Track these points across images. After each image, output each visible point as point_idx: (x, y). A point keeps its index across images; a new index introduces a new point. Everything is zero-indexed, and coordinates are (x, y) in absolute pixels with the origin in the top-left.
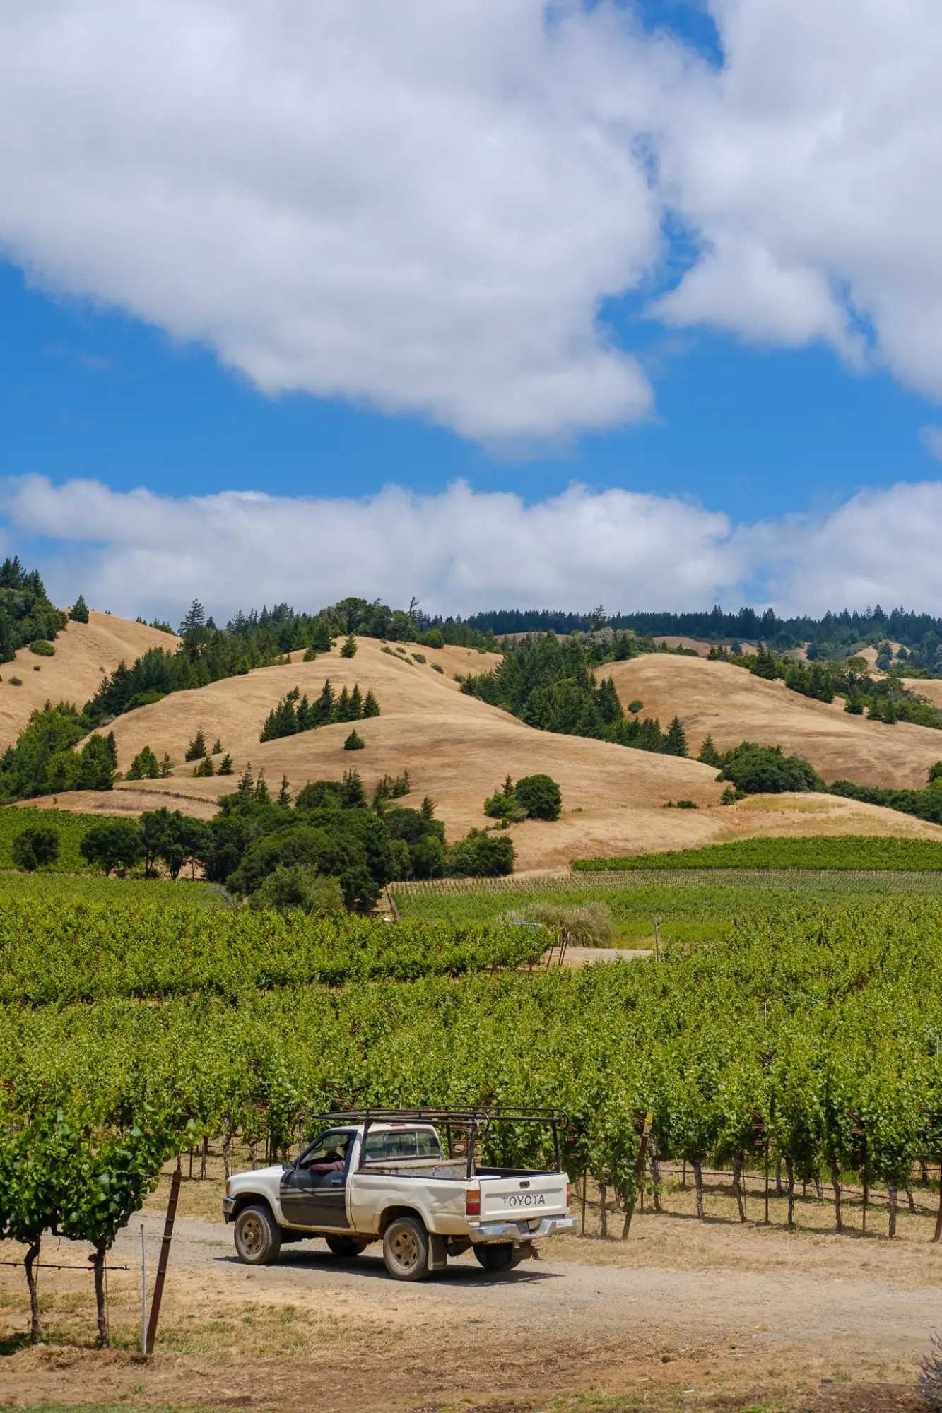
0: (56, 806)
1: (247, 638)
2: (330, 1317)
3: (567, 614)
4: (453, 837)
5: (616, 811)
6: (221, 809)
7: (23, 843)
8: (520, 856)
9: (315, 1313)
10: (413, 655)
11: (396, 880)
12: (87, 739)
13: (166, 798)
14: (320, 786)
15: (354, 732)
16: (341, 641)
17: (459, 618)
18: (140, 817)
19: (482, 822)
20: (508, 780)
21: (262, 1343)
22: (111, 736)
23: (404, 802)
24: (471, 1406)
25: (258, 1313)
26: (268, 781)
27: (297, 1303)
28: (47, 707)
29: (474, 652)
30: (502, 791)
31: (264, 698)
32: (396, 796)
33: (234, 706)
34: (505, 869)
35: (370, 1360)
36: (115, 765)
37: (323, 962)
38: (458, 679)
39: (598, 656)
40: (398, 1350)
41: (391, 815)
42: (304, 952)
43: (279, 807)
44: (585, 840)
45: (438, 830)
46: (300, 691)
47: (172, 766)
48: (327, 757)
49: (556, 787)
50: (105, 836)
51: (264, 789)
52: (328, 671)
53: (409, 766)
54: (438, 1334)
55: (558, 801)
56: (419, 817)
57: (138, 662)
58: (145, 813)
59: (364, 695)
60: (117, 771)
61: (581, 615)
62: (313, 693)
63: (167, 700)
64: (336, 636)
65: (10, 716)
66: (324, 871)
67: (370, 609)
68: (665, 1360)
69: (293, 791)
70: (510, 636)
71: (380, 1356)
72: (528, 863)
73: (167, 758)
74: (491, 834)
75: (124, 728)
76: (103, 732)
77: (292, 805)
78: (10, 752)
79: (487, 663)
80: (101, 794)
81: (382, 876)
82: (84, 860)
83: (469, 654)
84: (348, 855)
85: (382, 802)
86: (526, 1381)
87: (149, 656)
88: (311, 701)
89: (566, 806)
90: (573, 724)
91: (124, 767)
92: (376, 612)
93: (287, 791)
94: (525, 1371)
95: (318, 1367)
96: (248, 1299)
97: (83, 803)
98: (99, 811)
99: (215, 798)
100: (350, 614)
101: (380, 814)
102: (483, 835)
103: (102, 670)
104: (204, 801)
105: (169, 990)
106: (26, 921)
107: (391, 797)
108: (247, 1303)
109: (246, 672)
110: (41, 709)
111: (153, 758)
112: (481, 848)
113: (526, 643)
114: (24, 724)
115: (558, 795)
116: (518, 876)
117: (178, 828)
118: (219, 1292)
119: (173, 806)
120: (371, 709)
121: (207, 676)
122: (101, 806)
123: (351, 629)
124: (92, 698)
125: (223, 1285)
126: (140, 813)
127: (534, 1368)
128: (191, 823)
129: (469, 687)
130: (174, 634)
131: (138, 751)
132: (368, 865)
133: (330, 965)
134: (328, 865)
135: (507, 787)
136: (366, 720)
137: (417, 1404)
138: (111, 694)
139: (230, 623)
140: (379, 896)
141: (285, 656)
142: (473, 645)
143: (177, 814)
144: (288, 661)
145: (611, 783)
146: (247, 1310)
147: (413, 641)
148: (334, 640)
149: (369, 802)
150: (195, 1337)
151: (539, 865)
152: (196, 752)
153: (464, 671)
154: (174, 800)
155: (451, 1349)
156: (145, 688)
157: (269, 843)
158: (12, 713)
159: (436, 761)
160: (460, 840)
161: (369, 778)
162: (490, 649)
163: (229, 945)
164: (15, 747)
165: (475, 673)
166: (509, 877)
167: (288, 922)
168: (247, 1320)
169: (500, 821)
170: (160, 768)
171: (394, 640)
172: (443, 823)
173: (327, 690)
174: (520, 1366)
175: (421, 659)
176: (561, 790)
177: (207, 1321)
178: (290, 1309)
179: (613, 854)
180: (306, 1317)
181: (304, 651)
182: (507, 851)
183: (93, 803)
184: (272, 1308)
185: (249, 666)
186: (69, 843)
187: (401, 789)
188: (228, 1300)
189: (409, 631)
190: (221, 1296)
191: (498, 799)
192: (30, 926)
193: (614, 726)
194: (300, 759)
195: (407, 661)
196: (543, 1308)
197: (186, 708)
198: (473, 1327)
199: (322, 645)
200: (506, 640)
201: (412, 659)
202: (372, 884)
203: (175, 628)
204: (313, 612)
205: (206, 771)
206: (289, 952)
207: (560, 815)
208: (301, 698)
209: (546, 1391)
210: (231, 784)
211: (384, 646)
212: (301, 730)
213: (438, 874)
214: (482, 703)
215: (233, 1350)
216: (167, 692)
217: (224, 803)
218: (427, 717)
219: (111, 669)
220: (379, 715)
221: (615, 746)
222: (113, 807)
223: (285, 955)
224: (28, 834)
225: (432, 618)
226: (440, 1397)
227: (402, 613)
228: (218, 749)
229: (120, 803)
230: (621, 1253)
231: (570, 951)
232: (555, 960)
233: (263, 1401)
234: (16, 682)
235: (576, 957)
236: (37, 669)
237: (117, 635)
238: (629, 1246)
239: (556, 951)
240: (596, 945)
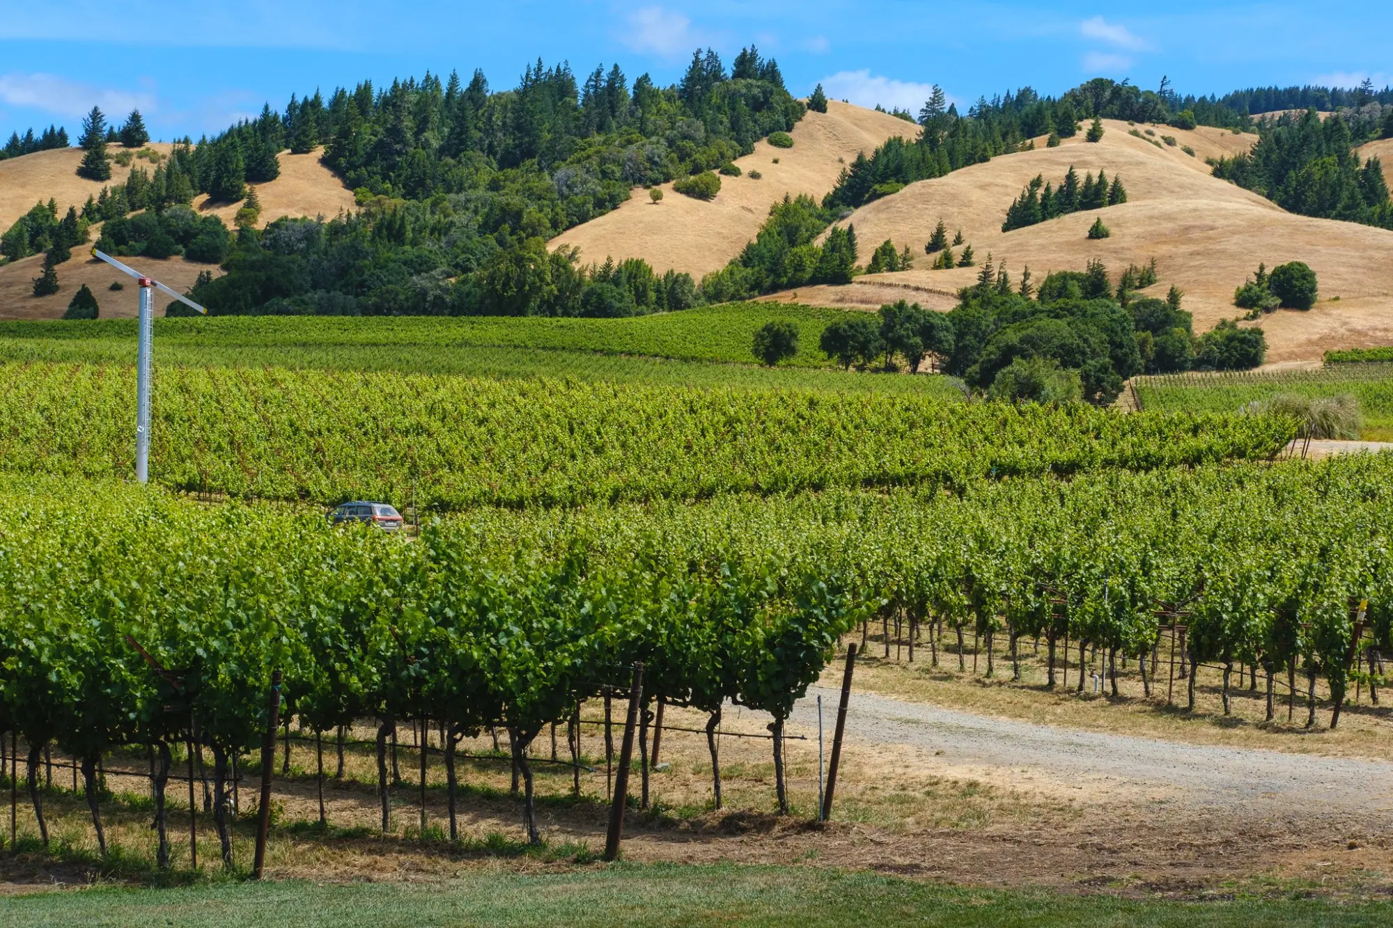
0: (795, 300)
1: (989, 124)
2: (1012, 792)
3: (1330, 89)
4: (1201, 329)
5: (1376, 299)
6: (960, 303)
7: (763, 338)
8: (1272, 347)
9: (998, 788)
10: (1163, 137)
11: (1140, 374)
12: (828, 232)
13: (907, 291)
14: (1064, 277)
15: (1099, 220)
16: (1087, 125)
17: (1213, 97)
18: (880, 311)
19: (1233, 313)
20: (1262, 268)
21: (938, 815)
22: (851, 228)
23: (1150, 292)
24: (1139, 882)
25: (941, 787)
26: (1009, 272)
27: (982, 780)
28: (786, 199)
29: (1228, 132)
30: (1254, 279)
31: (1006, 186)
32: (1141, 287)
33: (976, 195)
34: (1254, 362)
35: (1044, 834)
36: (854, 258)
37: (1054, 454)
38: (1209, 162)
39: (1361, 134)
40: (1075, 827)
41: (1137, 306)
42: (1035, 442)
43: (1020, 299)
44: (1342, 331)
45: (1185, 320)
46: (1043, 178)
47: (912, 258)
48: (1070, 246)
49: (1313, 275)
50: (845, 331)
51: (1005, 280)
52: (1075, 157)
53: (1155, 255)
54: (1118, 812)
55: (1313, 290)
56: (1164, 309)
57: (877, 152)
58: (883, 306)
59: (1110, 181)
60: (857, 264)
61: (1347, 89)
62: (1055, 177)
63: (906, 190)
64: (1081, 119)
65: (750, 211)
66: (1065, 365)
67: (1117, 91)
68: (1352, 846)
69: (1035, 282)
70: (1268, 115)
71: (1055, 832)
72: (1279, 355)
73: (907, 250)
74: (1241, 325)
75: (864, 220)
76: (843, 225)
77: (1034, 297)
78: (750, 247)
79: (1244, 143)
80: (840, 288)
81: (1124, 368)
82: (823, 355)
83: (1222, 135)
84: (1089, 346)
85: (1128, 293)
86: (1202, 861)
87: (889, 145)
88: (1055, 188)
89: (1322, 294)
90: (1333, 206)
91: (864, 260)
92: (1123, 92)
93: (1028, 282)
94: (1201, 851)
95: (992, 839)
96: (933, 774)
97: (823, 297)
98: (839, 305)
99: (954, 291)
100: (1097, 96)
101: (1124, 306)
102: (1233, 326)
103: (841, 161)
104: (943, 293)
105: (897, 480)
106: (758, 414)
107: (1137, 288)
108: (931, 777)
109: (984, 159)
110: (781, 202)
111: (892, 250)
112: (1230, 339)
113: (1284, 121)
114: (763, 219)
115: (1314, 283)
116: (1268, 368)
117: (917, 321)
118: (907, 767)
119: (911, 298)
120: (1117, 196)
121: (947, 165)
122: (838, 301)
123: (1098, 111)
124: (831, 190)
125: (913, 761)
126: (879, 307)
127: (1212, 849)
128: (929, 315)
129: (1221, 171)
130: (913, 122)
131: (880, 243)
132: (1111, 357)
133: (1064, 457)
134: (1068, 357)
135: (1260, 276)
136: (1112, 207)
137: (1086, 878)
138: (850, 187)
139: (972, 109)
140: (1121, 389)
141: (1028, 142)
142: (1225, 125)
143: (915, 307)
144: (1031, 147)
145: (1372, 269)
146: (931, 784)
147: (1164, 122)
148: (1080, 124)
149: (1114, 293)
150: (875, 807)
151: (1292, 356)
152: (936, 243)
153: (1217, 153)
154: (914, 293)
155: (1130, 828)
156: (883, 179)
157: (1008, 335)
158: (752, 207)
159: (1183, 249)
160: (1208, 331)
161: (1114, 268)
162: (1245, 130)
163: (961, 436)
164: (755, 241)
165: (1228, 156)
166: (1256, 371)
167: (1020, 413)
168: (928, 793)
169: (1251, 312)
170: (900, 261)
171: (1142, 121)
172: (1190, 315)
173: (1070, 177)
174: (1198, 846)
175: (1170, 142)
176: (1318, 278)
177: (890, 792)
178: (973, 785)
179: (1372, 346)
180: (988, 793)
181: (1047, 137)
182: (1257, 342)
183: (832, 297)
184: (956, 782)
185: (990, 153)
186: (809, 336)
187: (1147, 279)
188: (913, 774)
189: (1159, 111)
190: (910, 770)
191: (1248, 289)
192: (763, 418)
193: (1377, 209)
194: (1043, 248)
195: (1157, 144)
196: (1235, 792)
197: (925, 199)
198: (1156, 807)
199: (1066, 131)
200: (1263, 119)
201: (1161, 142)
202: (1115, 377)
203: (915, 114)
204: (1057, 95)
205: (946, 263)
206: (1021, 444)
207: (1316, 304)
208: (1044, 185)
209: (1220, 871)
210: (969, 277)
211: (1132, 128)
212: (1044, 219)
213: (1181, 368)
214: (1234, 186)
215: (910, 820)
216: (906, 183)
217: (963, 295)
218: (1168, 204)
219: (850, 159)
220: (1123, 201)
221: (1379, 230)
222: (852, 301)
223: (1017, 446)
224: (768, 329)
225: (1184, 97)
226: (1109, 873)
227: (1151, 92)
228: (958, 241)
229: (860, 297)
230: (1326, 742)
231: (1314, 443)
232: (1298, 452)
233: (932, 869)
234: (755, 176)
235: (1321, 449)
236: (776, 161)
237: (856, 125)
238: (1336, 735)
239: (1300, 443)
240: (1343, 437)
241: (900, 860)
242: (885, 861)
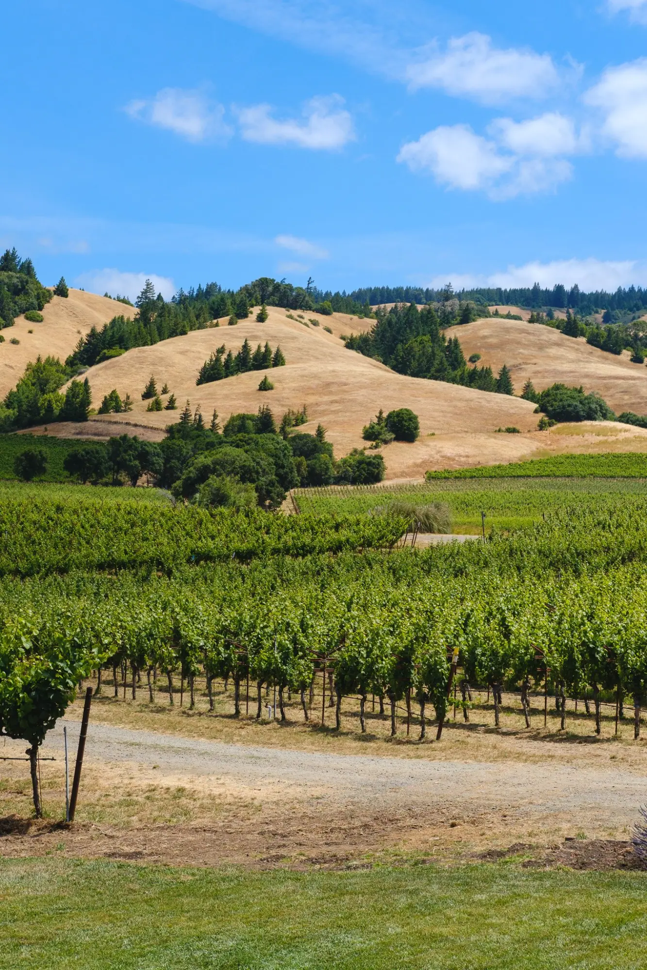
0: (46, 433)
1: (186, 308)
2: (210, 795)
3: (424, 289)
4: (340, 454)
5: (460, 435)
6: (166, 435)
7: (21, 461)
8: (389, 468)
9: (200, 792)
10: (310, 320)
11: (297, 487)
12: (69, 384)
13: (128, 427)
14: (243, 418)
15: (266, 378)
16: (256, 310)
17: (344, 293)
18: (109, 442)
19: (362, 444)
20: (381, 413)
21: (156, 814)
22: (86, 382)
23: (303, 429)
24: (304, 858)
25: (157, 793)
26: (203, 414)
27: (187, 786)
28: (39, 360)
29: (355, 317)
30: (376, 420)
31: (199, 352)
32: (296, 425)
33: (178, 358)
34: (377, 478)
35: (234, 825)
36: (89, 403)
37: (237, 544)
38: (343, 338)
39: (447, 320)
40: (256, 819)
41: (293, 439)
42: (223, 537)
43: (210, 433)
44: (437, 457)
45: (328, 449)
46: (226, 348)
47: (131, 403)
48: (246, 396)
49: (416, 417)
50: (82, 456)
51: (200, 420)
52: (247, 332)
53: (306, 402)
54: (287, 807)
55: (416, 428)
56: (313, 441)
57: (105, 326)
58: (112, 438)
59: (274, 350)
60: (91, 407)
61: (436, 290)
62: (234, 347)
63: (127, 355)
64: (252, 306)
65: (11, 367)
66: (243, 480)
67: (277, 287)
68: (453, 825)
69: (222, 422)
70: (382, 306)
71: (242, 823)
72: (395, 474)
73: (128, 397)
74: (367, 453)
75: (95, 376)
76: (80, 379)
77: (220, 432)
78: (11, 393)
79: (365, 326)
80: (78, 425)
81: (286, 483)
82: (66, 473)
83: (351, 319)
84: (261, 467)
85: (289, 429)
86: (348, 840)
87: (114, 321)
88: (235, 354)
89: (422, 431)
90: (428, 370)
91: (96, 404)
92: (282, 287)
93: (217, 421)
94: (348, 833)
95: (196, 830)
96: (151, 783)
97: (67, 431)
98: (79, 437)
99: (163, 427)
100: (263, 290)
101: (285, 438)
102: (362, 453)
103: (79, 332)
104: (156, 429)
105: (122, 565)
106: (18, 517)
107: (294, 426)
108: (150, 785)
109: (184, 333)
110: (34, 362)
111: (117, 397)
112: (360, 462)
113: (394, 311)
114: (21, 373)
115: (417, 423)
116: (386, 483)
117: (136, 449)
118: (131, 778)
119: (132, 432)
120: (278, 361)
121: (157, 337)
122: (78, 434)
123: (263, 301)
124: (72, 353)
125: (136, 773)
126: (108, 438)
127: (355, 831)
128: (145, 445)
129: (351, 344)
130: (132, 305)
131: (108, 393)
132: (276, 475)
133: (244, 547)
134: (246, 475)
135: (380, 418)
136: (275, 368)
137: (264, 856)
138: (86, 351)
139: (174, 297)
140: (284, 498)
141: (215, 321)
142: (354, 313)
143: (135, 438)
144: (217, 325)
145: (456, 414)
146: (150, 791)
147: (310, 310)
148: (251, 309)
149: (278, 430)
150: (108, 810)
151: (403, 474)
152: (149, 393)
153: (348, 332)
154: (133, 428)
155: (296, 818)
156: (110, 346)
157: (203, 460)
158: (13, 365)
159: (326, 398)
160: (344, 457)
161: (278, 412)
162: (367, 316)
163: (169, 532)
164: (15, 390)
165: (356, 334)
166: (379, 485)
167: (212, 515)
168: (148, 798)
169: (374, 443)
170: (123, 405)
171: (295, 308)
172: (331, 445)
173: (245, 347)
174: (345, 829)
175: (315, 323)
176: (419, 420)
177: (119, 798)
178: (181, 790)
179: (458, 467)
180: (192, 796)
181: (228, 318)
182: (379, 464)
183: (73, 431)
184: (168, 789)
185: (188, 329)
186: (55, 458)
187: (300, 420)
188: (137, 784)
189: (307, 302)
190: (133, 781)
191: (372, 427)
192: (22, 520)
193: (458, 372)
194: (226, 397)
195: (306, 324)
196: (370, 789)
197: (141, 361)
198: (315, 802)
199: (242, 314)
200: (379, 309)
201: (309, 323)
202: (280, 489)
203: (133, 300)
204: (235, 289)
205: (156, 407)
206: (213, 538)
207: (418, 438)
208: (227, 352)
209: (361, 847)
210: (173, 417)
211: (289, 313)
212: (227, 376)
213: (327, 483)
214: (361, 355)
215: (135, 818)
216: (127, 349)
217: (170, 430)
218: (314, 367)
219: (86, 332)
220: (283, 364)
221: (460, 387)
222: (88, 434)
223: (209, 540)
224: (26, 454)
225: (324, 292)
226: (282, 852)
227: (301, 289)
228: (165, 391)
229: (94, 431)
230: (434, 750)
231: (420, 536)
232: (409, 543)
233: (151, 854)
234: (15, 342)
235: (425, 540)
236: (30, 332)
237: (90, 307)
238: (440, 745)
239: (410, 536)
240: (440, 532)
241: (127, 849)
242: (117, 850)
